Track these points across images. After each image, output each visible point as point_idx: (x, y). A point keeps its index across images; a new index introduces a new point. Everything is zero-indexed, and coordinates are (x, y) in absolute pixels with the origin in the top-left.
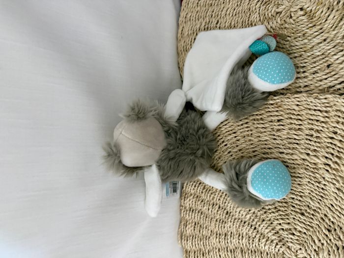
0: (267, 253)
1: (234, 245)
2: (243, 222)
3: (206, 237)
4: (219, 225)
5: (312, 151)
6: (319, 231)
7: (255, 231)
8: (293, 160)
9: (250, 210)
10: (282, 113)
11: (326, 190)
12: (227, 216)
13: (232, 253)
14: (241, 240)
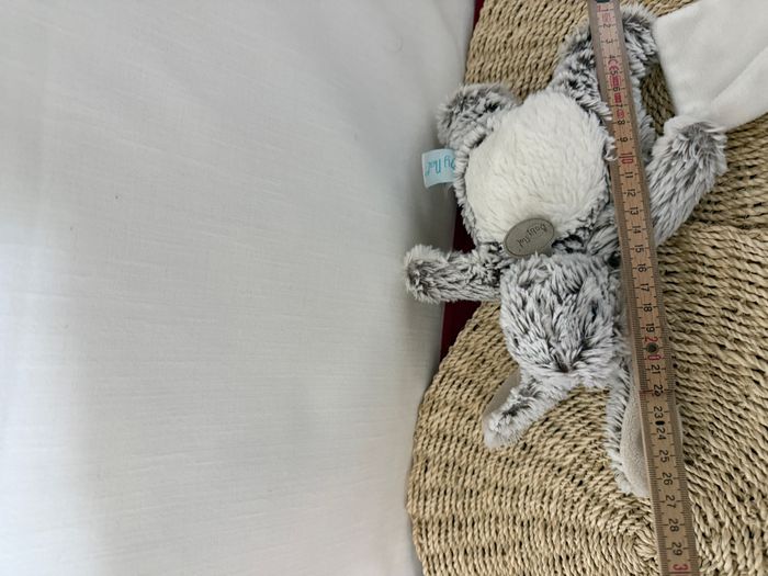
0: (600, 534)
1: (531, 512)
2: (556, 469)
3: (471, 491)
4: (503, 469)
5: (730, 341)
6: (718, 499)
7: (580, 488)
8: (688, 354)
9: (575, 446)
10: (679, 259)
11: (746, 420)
13: (525, 529)
14: (546, 504)
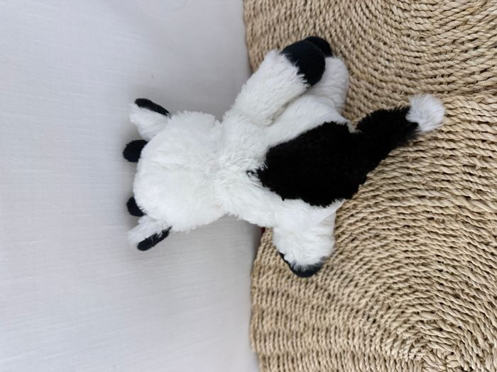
0: (395, 361)
1: (341, 347)
2: (355, 311)
4: (316, 315)
5: (474, 192)
7: (374, 326)
8: (441, 208)
9: (366, 292)
12: (329, 301)
14: (351, 339)
